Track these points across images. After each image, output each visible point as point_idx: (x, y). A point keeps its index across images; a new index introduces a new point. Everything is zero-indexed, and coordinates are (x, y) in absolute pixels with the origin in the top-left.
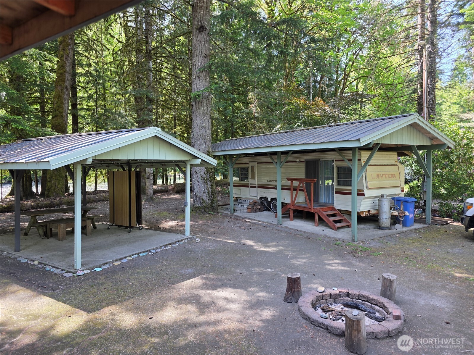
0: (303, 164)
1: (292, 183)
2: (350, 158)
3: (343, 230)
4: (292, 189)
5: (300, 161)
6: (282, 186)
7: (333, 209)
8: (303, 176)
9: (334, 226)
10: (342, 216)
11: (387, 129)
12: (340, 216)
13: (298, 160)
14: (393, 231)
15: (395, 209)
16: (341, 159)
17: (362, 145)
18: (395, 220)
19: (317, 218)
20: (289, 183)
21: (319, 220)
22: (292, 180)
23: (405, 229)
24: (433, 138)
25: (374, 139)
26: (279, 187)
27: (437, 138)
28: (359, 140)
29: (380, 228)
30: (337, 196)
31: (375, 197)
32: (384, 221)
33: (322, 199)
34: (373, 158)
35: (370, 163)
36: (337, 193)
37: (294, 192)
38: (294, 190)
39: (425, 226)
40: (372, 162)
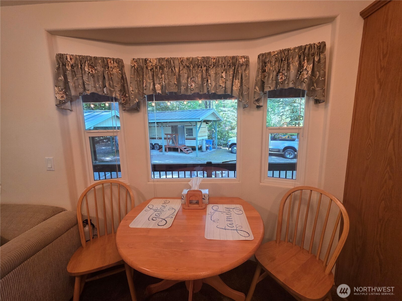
0: (170, 127)
1: (167, 136)
2: (195, 125)
3: (190, 153)
4: (167, 138)
5: (169, 126)
6: (164, 137)
7: (185, 146)
8: (170, 133)
9: (187, 152)
10: (189, 149)
11: (207, 114)
12: (188, 148)
13: (168, 126)
14: (207, 152)
15: (207, 144)
16: (191, 125)
17: (200, 120)
18: (207, 148)
19: (179, 150)
20: (166, 136)
21: (180, 151)
22: (167, 134)
23: (210, 151)
24: (217, 118)
25: (203, 118)
26: (163, 138)
27: (219, 118)
28: (199, 118)
29: (202, 151)
30: (186, 140)
31: (200, 140)
32: (204, 149)
33: (180, 142)
34: (202, 125)
35: (201, 127)
36: (186, 139)
37: (169, 140)
38: (168, 139)
39: (216, 149)
40: (202, 126)
